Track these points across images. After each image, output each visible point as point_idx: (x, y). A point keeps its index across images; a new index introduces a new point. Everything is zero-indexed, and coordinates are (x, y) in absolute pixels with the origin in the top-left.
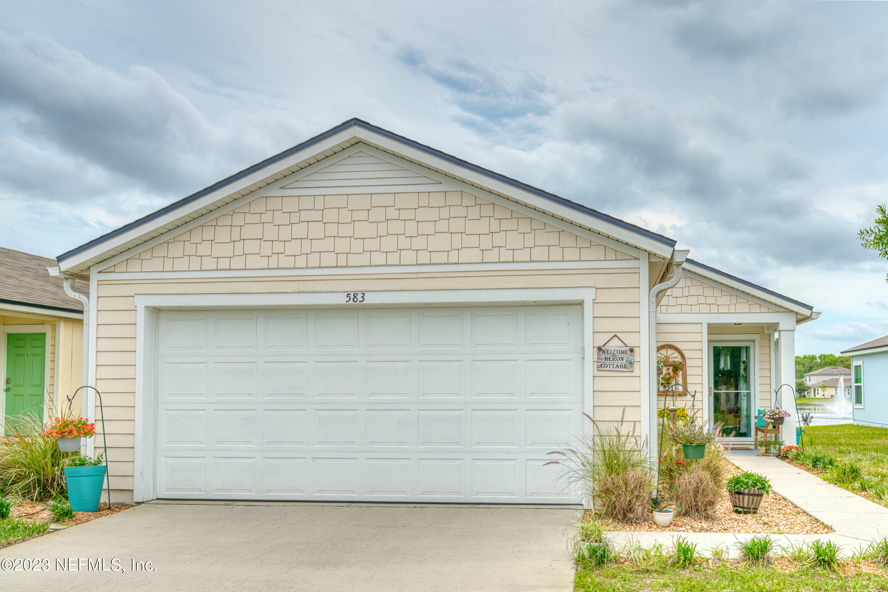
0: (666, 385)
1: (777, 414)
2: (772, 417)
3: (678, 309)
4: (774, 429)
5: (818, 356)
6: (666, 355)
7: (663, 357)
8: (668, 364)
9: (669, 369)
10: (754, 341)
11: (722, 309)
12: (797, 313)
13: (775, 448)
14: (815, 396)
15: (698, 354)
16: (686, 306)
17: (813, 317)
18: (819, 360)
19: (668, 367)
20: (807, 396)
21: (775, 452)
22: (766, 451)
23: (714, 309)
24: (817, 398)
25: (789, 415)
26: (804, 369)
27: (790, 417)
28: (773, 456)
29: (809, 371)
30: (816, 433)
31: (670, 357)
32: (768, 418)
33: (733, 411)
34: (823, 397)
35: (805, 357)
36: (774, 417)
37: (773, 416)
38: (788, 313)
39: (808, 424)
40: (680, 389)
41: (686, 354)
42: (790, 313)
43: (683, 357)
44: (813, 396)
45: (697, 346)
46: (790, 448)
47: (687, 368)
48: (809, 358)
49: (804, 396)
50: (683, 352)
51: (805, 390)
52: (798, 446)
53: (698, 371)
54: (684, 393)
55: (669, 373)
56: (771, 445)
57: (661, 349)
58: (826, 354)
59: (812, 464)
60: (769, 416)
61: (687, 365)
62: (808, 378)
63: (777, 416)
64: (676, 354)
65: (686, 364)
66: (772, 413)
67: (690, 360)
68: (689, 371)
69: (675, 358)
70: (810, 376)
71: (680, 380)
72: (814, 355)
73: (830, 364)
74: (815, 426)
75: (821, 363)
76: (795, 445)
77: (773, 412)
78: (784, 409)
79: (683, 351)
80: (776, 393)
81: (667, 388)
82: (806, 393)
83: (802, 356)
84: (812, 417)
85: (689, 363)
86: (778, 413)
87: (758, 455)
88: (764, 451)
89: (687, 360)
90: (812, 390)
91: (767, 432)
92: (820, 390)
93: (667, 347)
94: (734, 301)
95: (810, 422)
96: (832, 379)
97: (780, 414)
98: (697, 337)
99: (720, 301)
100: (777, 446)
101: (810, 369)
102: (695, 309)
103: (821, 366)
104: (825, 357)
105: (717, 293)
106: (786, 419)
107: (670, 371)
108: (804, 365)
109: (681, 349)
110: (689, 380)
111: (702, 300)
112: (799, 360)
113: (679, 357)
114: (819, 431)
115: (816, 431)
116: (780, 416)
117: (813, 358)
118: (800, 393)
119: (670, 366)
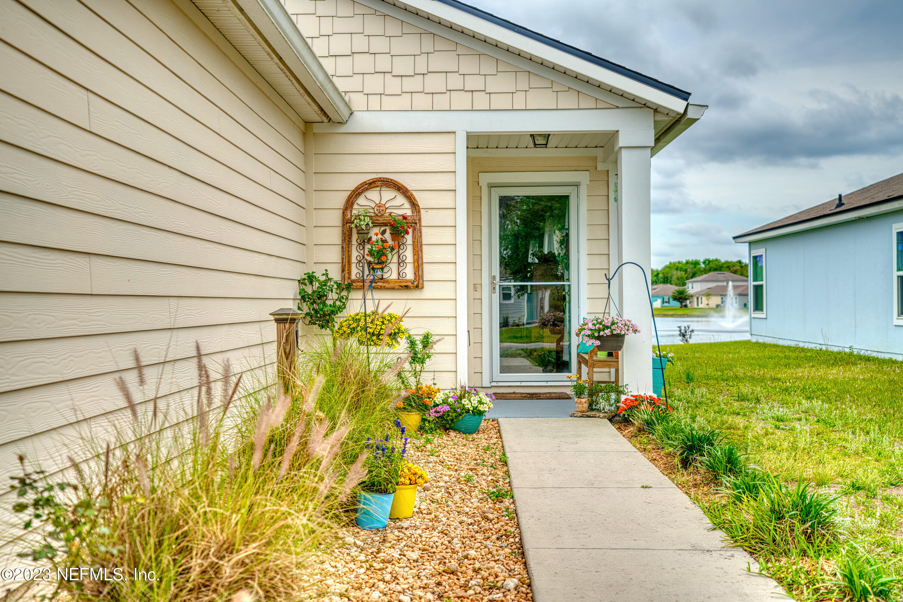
0: (375, 267)
1: (608, 327)
2: (596, 334)
3: (404, 101)
4: (610, 359)
5: (702, 260)
6: (378, 202)
7: (373, 205)
8: (381, 220)
9: (384, 232)
10: (577, 185)
11: (498, 102)
12: (656, 111)
13: (608, 400)
14: (698, 305)
15: (446, 200)
16: (422, 95)
17: (691, 114)
18: (703, 266)
19: (383, 228)
20: (689, 305)
21: (607, 408)
22: (591, 405)
23: (481, 101)
24: (701, 308)
25: (635, 331)
26: (686, 276)
27: (637, 334)
28: (604, 417)
29: (692, 278)
30: (697, 355)
31: (387, 206)
32: (589, 336)
33: (549, 321)
34: (707, 307)
35: (687, 263)
36: (602, 333)
37: (599, 330)
38: (638, 109)
39: (687, 341)
40: (409, 273)
41: (422, 199)
42: (643, 109)
43: (414, 205)
44: (696, 306)
45: (445, 182)
46: (638, 400)
47: (424, 230)
48: (692, 264)
49: (686, 306)
50: (416, 194)
51: (686, 299)
52: (655, 396)
53: (446, 236)
54: (416, 283)
55: (384, 241)
56: (600, 394)
57: (367, 189)
58: (711, 259)
59: (682, 454)
60: (589, 333)
61: (423, 224)
62: (690, 285)
63: (608, 332)
64: (401, 200)
65: (420, 220)
66: (597, 326)
67: (430, 211)
68: (428, 236)
69: (399, 207)
70: (692, 282)
71: (409, 254)
72: (698, 259)
73: (715, 270)
74: (695, 344)
75: (705, 269)
76: (650, 393)
77: (601, 324)
78: (626, 316)
79: (414, 193)
80: (609, 280)
81: (379, 273)
82: (688, 302)
83: (684, 261)
84: (692, 331)
85: (426, 218)
86: (609, 325)
87: (572, 415)
88: (586, 406)
89: (422, 212)
90: (695, 299)
91: (593, 366)
92: (704, 298)
93: (379, 183)
94: (523, 84)
95: (690, 338)
96: (717, 286)
97: (613, 327)
98: (444, 162)
99: (493, 85)
100: (613, 396)
101: (694, 275)
102: (442, 101)
103: (705, 271)
104: (709, 262)
105: (488, 67)
106: (630, 338)
107: (388, 236)
108: (686, 271)
109: (409, 189)
110: (428, 254)
111: (455, 81)
112: (681, 265)
113: (407, 205)
114: (702, 352)
115: (698, 352)
116: (615, 332)
117: (696, 263)
118: (681, 303)
119: (385, 225)
